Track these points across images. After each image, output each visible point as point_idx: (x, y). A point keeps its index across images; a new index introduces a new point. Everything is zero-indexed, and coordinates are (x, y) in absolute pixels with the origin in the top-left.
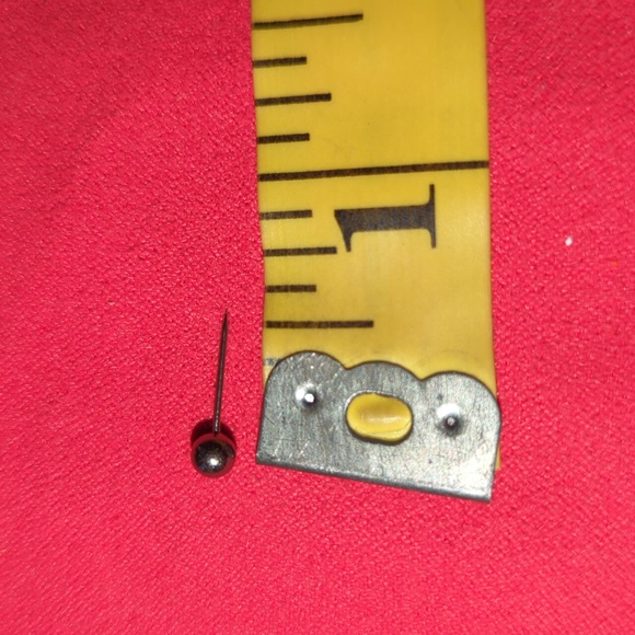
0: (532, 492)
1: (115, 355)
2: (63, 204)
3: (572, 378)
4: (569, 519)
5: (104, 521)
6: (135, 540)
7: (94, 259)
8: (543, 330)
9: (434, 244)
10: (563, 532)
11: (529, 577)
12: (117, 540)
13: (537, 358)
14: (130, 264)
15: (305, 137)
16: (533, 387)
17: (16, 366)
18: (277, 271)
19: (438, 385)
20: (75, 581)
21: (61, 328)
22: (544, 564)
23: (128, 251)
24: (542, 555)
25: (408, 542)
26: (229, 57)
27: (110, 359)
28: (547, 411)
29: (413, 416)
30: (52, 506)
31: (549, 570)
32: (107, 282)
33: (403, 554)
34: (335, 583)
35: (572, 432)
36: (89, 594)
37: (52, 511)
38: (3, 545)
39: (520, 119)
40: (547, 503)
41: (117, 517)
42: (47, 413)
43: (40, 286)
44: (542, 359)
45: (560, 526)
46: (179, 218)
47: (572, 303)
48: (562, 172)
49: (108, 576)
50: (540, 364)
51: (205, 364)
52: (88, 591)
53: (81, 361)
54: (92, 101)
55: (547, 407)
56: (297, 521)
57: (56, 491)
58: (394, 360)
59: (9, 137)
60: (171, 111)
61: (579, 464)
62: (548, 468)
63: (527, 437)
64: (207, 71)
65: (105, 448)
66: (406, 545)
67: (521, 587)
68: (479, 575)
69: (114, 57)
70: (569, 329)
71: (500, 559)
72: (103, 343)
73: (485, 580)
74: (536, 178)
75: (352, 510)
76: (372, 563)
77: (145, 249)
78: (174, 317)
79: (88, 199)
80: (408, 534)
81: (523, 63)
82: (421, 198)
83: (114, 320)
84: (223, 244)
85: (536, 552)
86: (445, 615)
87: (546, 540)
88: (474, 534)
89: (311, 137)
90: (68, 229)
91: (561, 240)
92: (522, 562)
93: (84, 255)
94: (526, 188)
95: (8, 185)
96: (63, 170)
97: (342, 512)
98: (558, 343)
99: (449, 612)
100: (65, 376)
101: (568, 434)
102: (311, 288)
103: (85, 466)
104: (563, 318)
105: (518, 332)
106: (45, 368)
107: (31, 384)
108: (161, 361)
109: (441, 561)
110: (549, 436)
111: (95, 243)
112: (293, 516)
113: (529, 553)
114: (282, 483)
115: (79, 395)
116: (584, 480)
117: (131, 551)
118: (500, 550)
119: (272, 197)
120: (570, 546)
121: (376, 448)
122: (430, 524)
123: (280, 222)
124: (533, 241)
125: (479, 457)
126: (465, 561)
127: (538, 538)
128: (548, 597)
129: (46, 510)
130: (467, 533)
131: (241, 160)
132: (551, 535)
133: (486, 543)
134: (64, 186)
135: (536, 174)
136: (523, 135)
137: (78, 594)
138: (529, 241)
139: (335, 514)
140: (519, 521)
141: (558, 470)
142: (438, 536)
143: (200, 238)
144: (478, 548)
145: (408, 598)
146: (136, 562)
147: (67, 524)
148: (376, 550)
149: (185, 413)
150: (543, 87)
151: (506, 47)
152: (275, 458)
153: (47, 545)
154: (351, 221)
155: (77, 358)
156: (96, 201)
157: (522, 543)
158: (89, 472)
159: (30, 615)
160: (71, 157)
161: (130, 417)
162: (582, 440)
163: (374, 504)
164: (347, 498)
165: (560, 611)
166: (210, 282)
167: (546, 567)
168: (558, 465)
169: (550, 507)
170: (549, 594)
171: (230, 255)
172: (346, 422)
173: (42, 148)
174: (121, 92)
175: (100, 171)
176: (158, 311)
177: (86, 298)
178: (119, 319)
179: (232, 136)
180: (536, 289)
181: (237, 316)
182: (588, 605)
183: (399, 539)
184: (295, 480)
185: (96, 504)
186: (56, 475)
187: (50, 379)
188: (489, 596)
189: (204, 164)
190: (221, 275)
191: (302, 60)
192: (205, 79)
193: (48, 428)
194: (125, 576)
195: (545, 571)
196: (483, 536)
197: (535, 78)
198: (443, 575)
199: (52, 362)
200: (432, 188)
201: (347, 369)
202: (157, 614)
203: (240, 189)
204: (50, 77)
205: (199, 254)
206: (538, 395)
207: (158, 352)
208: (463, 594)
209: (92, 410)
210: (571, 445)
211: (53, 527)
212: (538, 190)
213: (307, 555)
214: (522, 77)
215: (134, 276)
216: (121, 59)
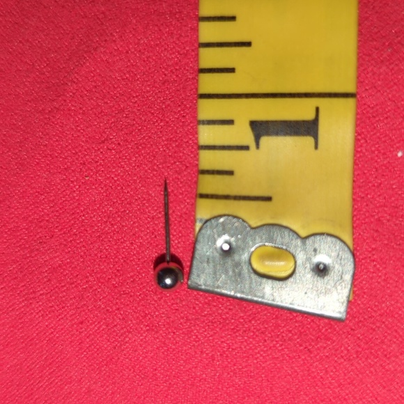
0: (365, 319)
1: (88, 213)
2: (58, 109)
3: (397, 245)
4: (389, 337)
5: (73, 325)
6: (93, 339)
7: (77, 147)
8: (379, 212)
9: (316, 147)
10: (384, 347)
11: (360, 376)
12: (80, 339)
13: (373, 230)
14: (102, 152)
15: (232, 70)
16: (370, 249)
17: (17, 217)
18: (207, 160)
19: (314, 242)
20: (50, 364)
21: (50, 192)
22: (371, 367)
23: (100, 143)
24: (369, 361)
25: (280, 348)
26: (177, 16)
27: (83, 215)
28: (378, 266)
29: (296, 262)
30: (37, 313)
31: (374, 371)
32: (84, 164)
33: (276, 356)
34: (228, 374)
35: (394, 280)
36: (59, 374)
37: (37, 316)
38: (2, 338)
39: (372, 70)
40: (374, 327)
41: (82, 323)
42: (37, 250)
43: (38, 163)
44: (377, 231)
45: (382, 342)
46: (136, 122)
47: (399, 195)
48: (398, 108)
49: (72, 363)
50: (375, 234)
51: (148, 223)
52: (59, 371)
53: (63, 216)
54: (81, 40)
55: (379, 263)
56: (205, 331)
57: (41, 303)
58: (285, 223)
59: (22, 61)
60: (136, 50)
61: (397, 302)
62: (377, 304)
63: (364, 282)
64: (162, 24)
65: (77, 276)
66: (279, 350)
67: (354, 382)
68: (327, 372)
69: (98, 11)
70: (397, 212)
71: (342, 363)
72: (79, 204)
73: (331, 376)
74: (381, 110)
75: (243, 325)
76: (255, 361)
77: (112, 143)
78: (129, 190)
79: (75, 106)
80: (281, 343)
81: (376, 33)
82: (310, 116)
83: (87, 189)
84: (166, 142)
85: (366, 359)
86: (301, 398)
87: (373, 351)
88: (325, 345)
89: (236, 70)
90: (60, 126)
91: (394, 153)
92: (357, 365)
93: (70, 144)
94: (374, 117)
95: (19, 93)
96: (59, 86)
97: (237, 327)
98: (388, 221)
99: (304, 396)
100: (51, 225)
101: (391, 281)
102: (231, 173)
103: (62, 287)
104: (393, 205)
105: (362, 212)
106: (37, 219)
107: (27, 229)
108: (119, 219)
109: (302, 362)
110: (379, 283)
111: (78, 136)
112: (203, 327)
113: (361, 359)
114: (197, 304)
115: (60, 238)
116: (400, 312)
117: (90, 346)
118: (342, 357)
119: (207, 109)
120: (388, 356)
121: (270, 282)
122: (296, 337)
123: (211, 127)
124: (376, 152)
125: (339, 291)
126: (317, 363)
127: (368, 349)
128: (372, 389)
129: (33, 316)
130: (321, 344)
131: (181, 86)
132: (376, 348)
133: (333, 352)
134: (59, 96)
135: (381, 108)
136: (374, 81)
137: (52, 373)
138: (373, 152)
139: (232, 327)
140: (356, 338)
141: (383, 305)
142: (301, 345)
143: (150, 137)
144: (327, 354)
145: (278, 386)
146: (93, 354)
147: (47, 326)
148: (259, 353)
149: (134, 255)
150: (389, 50)
151: (366, 22)
152: (201, 285)
153: (33, 339)
154: (260, 129)
155: (60, 214)
156: (81, 108)
157: (357, 352)
158: (64, 291)
159: (18, 386)
160: (65, 77)
161: (96, 255)
162: (400, 286)
163: (259, 322)
164: (241, 317)
165: (379, 399)
166: (155, 167)
167: (372, 369)
168: (384, 302)
169: (377, 329)
170: (372, 387)
171: (170, 150)
172: (250, 263)
173: (45, 70)
174: (102, 35)
175: (84, 88)
176: (118, 185)
177: (70, 174)
178: (92, 189)
179: (176, 70)
180: (376, 184)
181: (173, 191)
182: (398, 396)
183: (274, 346)
184: (206, 303)
185: (68, 313)
186: (41, 292)
187: (41, 227)
188: (332, 387)
189: (156, 87)
190: (163, 164)
191: (233, 18)
192: (160, 30)
193: (37, 260)
194: (84, 364)
195: (371, 372)
196: (331, 347)
197: (384, 43)
198: (302, 371)
199: (43, 216)
200: (317, 109)
201: (252, 228)
202: (105, 390)
203: (179, 106)
204: (53, 22)
205: (149, 148)
206: (373, 255)
207: (116, 212)
208: (315, 385)
209: (69, 249)
210: (393, 289)
211: (37, 327)
212: (381, 119)
213: (210, 355)
214: (375, 43)
215: (103, 160)
216: (103, 13)
